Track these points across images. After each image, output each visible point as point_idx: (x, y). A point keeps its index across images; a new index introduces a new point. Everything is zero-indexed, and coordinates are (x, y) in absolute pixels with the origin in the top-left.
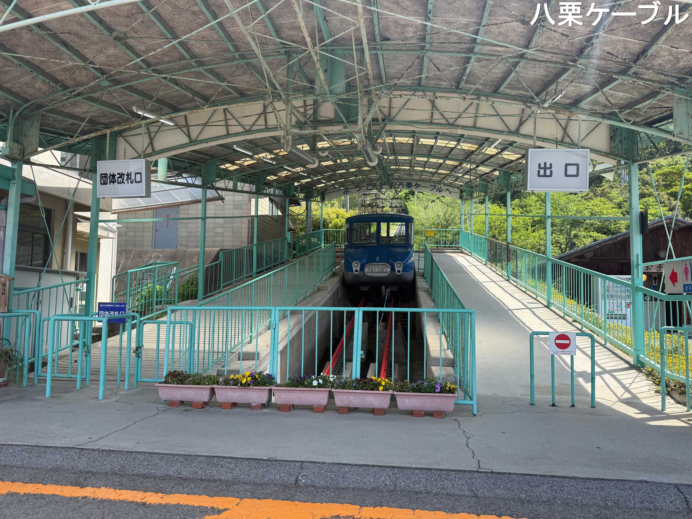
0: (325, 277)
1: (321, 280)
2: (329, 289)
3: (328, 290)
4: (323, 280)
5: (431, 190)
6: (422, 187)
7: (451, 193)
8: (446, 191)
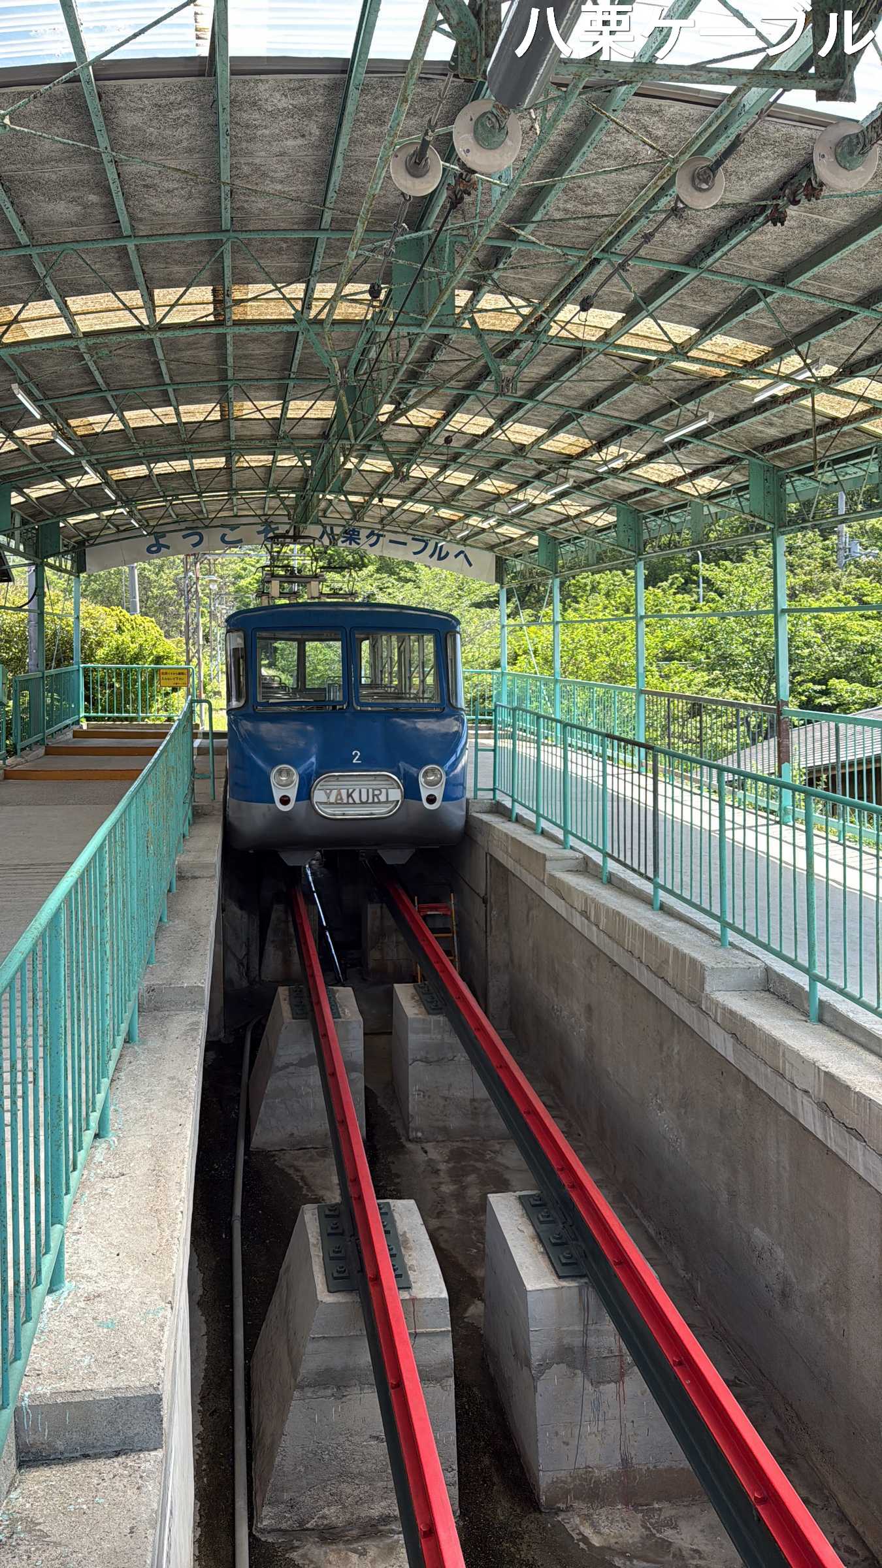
2: (217, 874)
3: (214, 876)
5: (415, 553)
6: (391, 541)
7: (470, 565)
8: (456, 556)
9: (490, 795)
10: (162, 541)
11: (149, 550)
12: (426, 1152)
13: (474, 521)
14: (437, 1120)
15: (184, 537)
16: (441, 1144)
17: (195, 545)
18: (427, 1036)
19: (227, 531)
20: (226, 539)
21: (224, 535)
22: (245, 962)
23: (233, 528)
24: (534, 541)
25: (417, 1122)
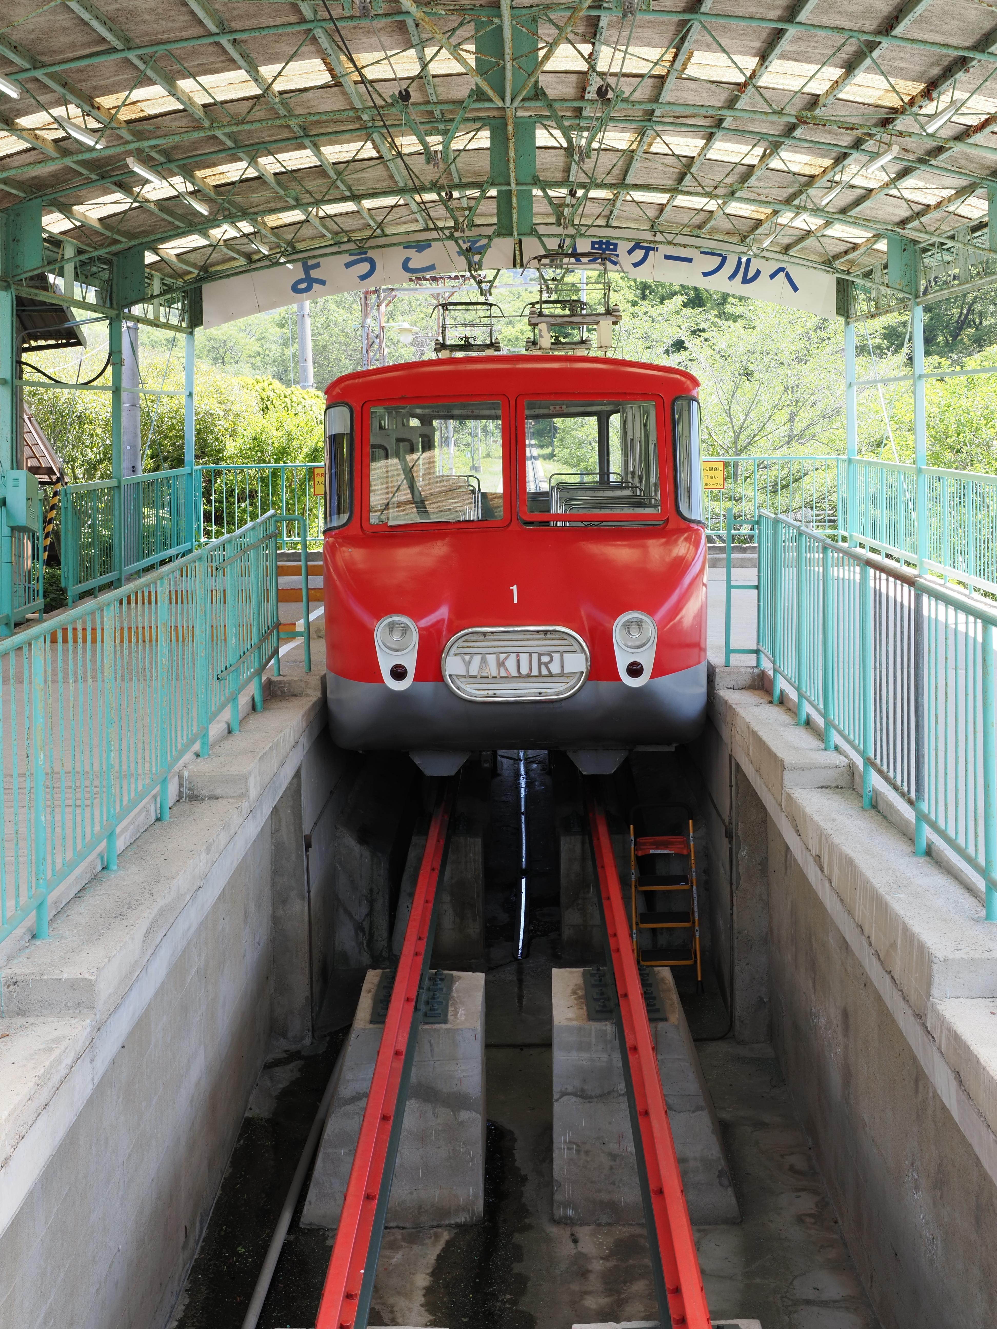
0: (226, 715)
1: (204, 734)
2: (253, 793)
3: (243, 795)
4: (216, 729)
5: (706, 274)
6: (667, 257)
7: (795, 289)
8: (772, 276)
9: (751, 660)
10: (314, 274)
11: (295, 289)
12: (575, 1241)
13: (785, 218)
14: (600, 1191)
15: (348, 265)
16: (605, 1229)
17: (363, 277)
18: (585, 1055)
19: (412, 253)
20: (411, 265)
21: (407, 260)
22: (366, 925)
23: (421, 246)
24: (882, 245)
25: (565, 1192)
